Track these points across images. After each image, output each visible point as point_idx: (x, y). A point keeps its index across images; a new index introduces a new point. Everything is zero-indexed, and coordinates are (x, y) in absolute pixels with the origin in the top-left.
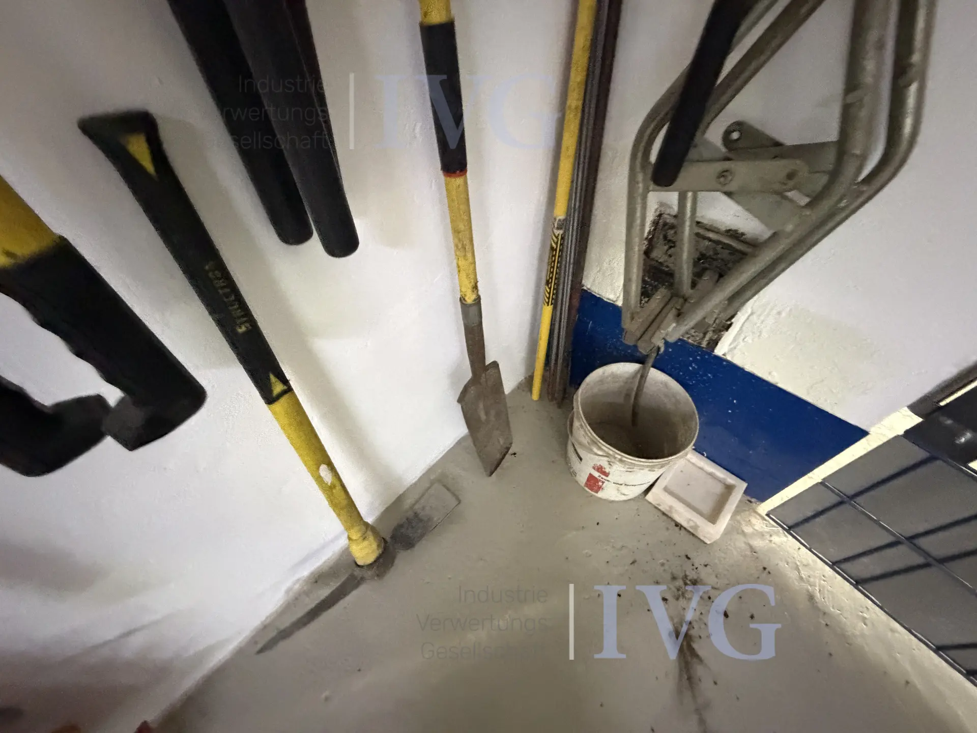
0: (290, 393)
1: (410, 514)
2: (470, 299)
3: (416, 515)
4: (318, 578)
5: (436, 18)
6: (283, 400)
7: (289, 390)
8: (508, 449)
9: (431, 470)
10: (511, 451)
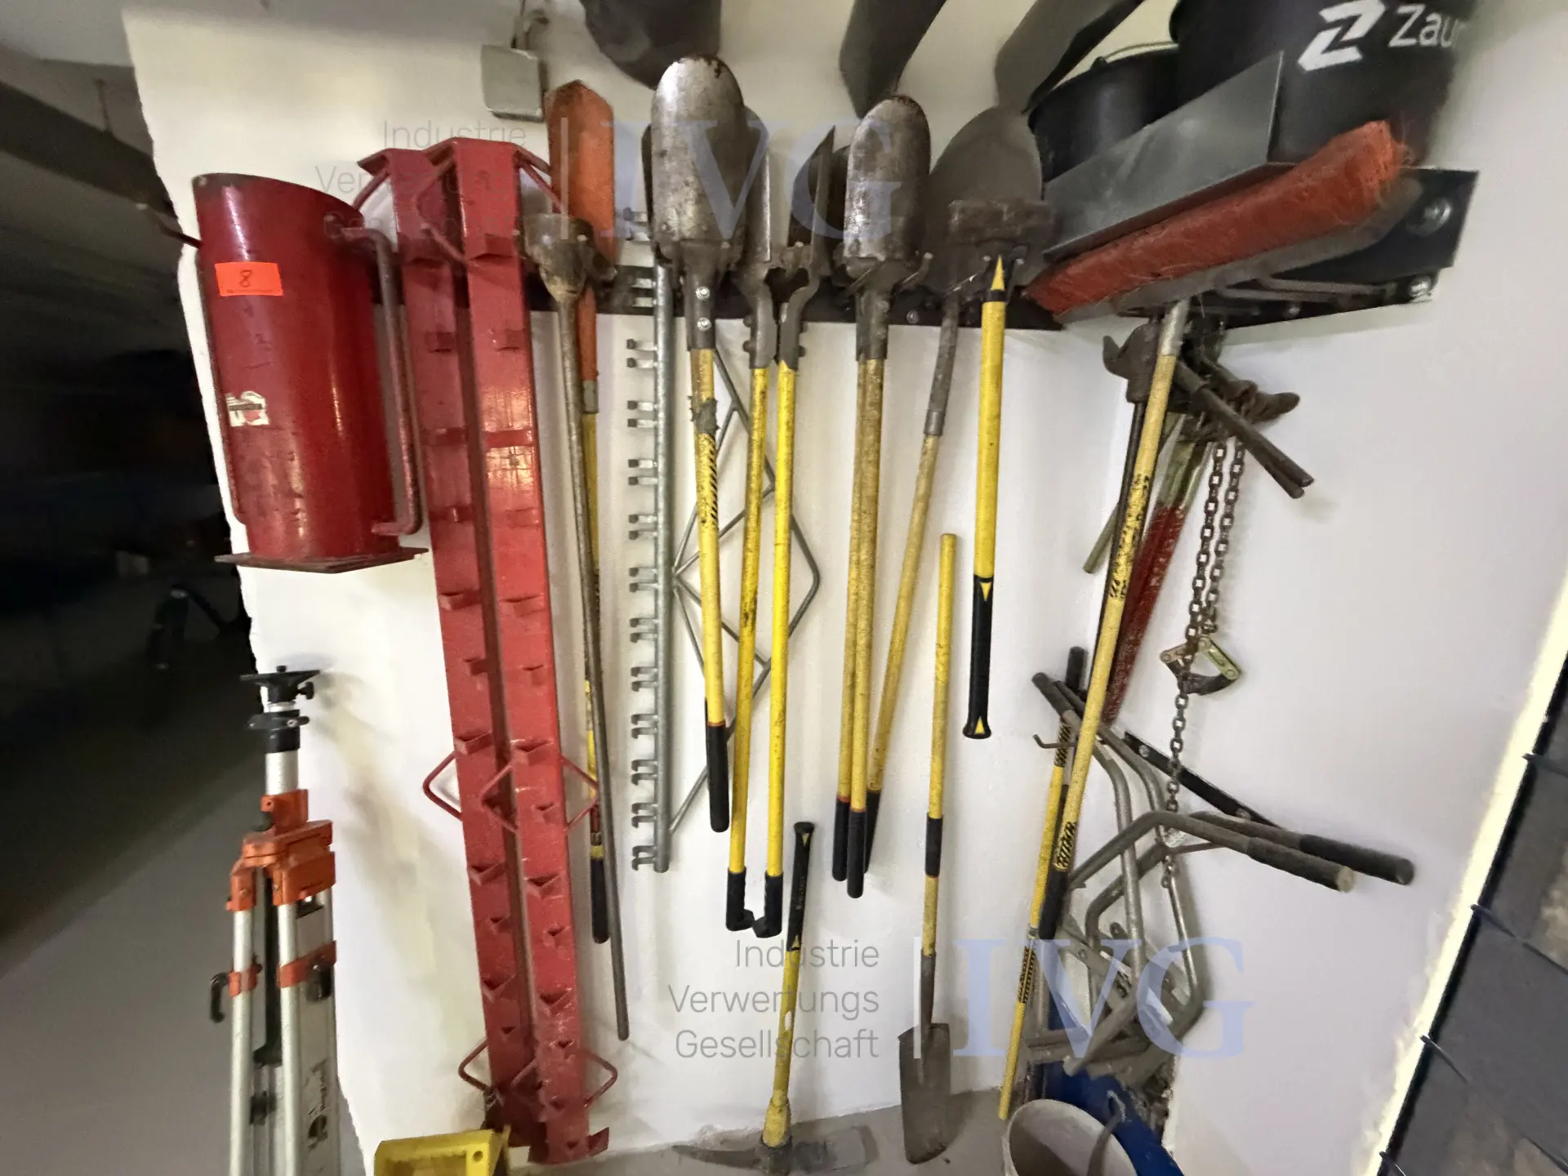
0: (797, 951)
1: (822, 1143)
2: (928, 952)
3: (825, 1146)
4: (725, 1139)
5: (934, 816)
6: (794, 953)
7: (798, 949)
8: (943, 1149)
9: (858, 1115)
10: (945, 1154)
